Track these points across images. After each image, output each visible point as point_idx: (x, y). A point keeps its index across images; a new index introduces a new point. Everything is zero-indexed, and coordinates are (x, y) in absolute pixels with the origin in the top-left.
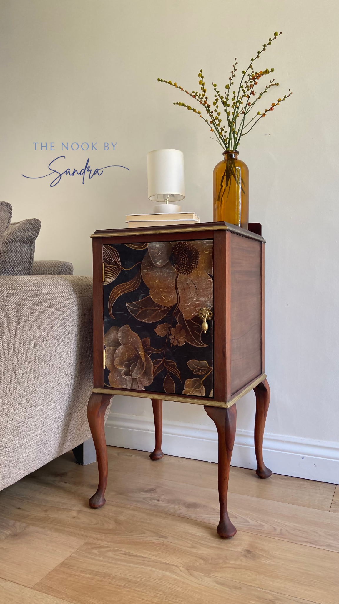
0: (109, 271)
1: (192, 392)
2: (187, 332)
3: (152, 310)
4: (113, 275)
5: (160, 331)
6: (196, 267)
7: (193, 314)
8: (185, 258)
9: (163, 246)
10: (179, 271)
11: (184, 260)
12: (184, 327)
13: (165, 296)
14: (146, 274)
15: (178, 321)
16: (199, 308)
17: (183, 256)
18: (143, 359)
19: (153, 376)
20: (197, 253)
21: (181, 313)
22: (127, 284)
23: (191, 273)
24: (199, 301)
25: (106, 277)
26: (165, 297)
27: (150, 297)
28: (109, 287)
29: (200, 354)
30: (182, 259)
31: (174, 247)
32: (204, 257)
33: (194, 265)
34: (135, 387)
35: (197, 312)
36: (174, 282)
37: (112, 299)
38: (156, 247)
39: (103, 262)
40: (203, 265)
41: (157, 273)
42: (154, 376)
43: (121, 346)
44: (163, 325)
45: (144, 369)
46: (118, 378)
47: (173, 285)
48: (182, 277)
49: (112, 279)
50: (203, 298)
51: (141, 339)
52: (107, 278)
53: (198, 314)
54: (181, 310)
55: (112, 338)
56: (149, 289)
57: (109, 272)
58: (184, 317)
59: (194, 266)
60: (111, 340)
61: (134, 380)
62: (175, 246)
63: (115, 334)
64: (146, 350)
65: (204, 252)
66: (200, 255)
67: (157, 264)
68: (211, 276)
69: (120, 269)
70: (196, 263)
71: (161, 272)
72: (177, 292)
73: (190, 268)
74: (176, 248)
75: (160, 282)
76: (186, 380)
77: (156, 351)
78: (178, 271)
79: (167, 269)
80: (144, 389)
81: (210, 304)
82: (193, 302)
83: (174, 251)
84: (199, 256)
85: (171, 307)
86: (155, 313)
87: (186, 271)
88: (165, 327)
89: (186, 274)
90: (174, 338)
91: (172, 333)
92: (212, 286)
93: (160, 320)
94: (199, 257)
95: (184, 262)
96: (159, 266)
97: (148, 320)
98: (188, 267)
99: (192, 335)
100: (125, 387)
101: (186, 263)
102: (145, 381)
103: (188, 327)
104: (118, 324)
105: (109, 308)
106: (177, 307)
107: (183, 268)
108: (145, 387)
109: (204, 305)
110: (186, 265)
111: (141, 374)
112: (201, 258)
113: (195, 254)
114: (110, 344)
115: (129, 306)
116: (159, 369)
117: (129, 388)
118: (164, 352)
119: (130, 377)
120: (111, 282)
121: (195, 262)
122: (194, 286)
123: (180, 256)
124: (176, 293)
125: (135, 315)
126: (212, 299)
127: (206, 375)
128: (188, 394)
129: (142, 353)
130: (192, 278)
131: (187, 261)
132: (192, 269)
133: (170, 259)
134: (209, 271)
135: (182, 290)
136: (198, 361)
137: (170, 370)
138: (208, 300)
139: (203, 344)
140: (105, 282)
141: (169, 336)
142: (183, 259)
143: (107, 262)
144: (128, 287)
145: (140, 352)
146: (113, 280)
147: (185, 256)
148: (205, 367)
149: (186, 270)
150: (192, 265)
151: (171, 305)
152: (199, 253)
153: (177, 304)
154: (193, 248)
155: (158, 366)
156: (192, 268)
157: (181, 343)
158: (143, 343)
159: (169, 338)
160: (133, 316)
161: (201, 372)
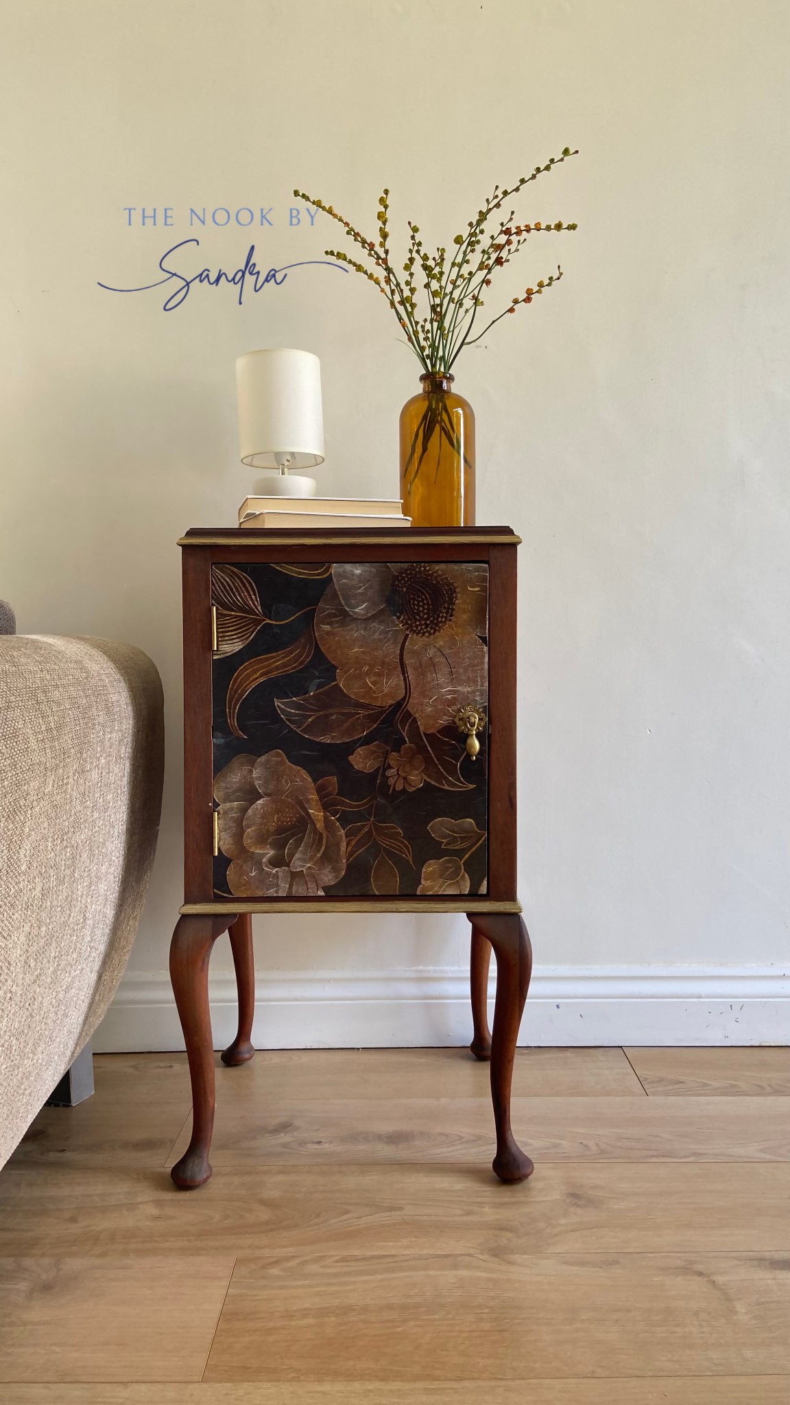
0: (230, 625)
1: (441, 887)
2: (428, 760)
3: (343, 714)
4: (240, 635)
5: (361, 761)
6: (450, 620)
7: (443, 721)
8: (423, 600)
9: (371, 571)
10: (410, 628)
11: (421, 604)
12: (422, 750)
13: (374, 683)
14: (328, 633)
15: (405, 736)
16: (455, 708)
17: (419, 597)
18: (320, 825)
19: (344, 861)
20: (452, 591)
21: (415, 720)
22: (279, 655)
23: (437, 633)
24: (455, 692)
25: (221, 641)
26: (374, 686)
27: (337, 685)
28: (228, 665)
29: (458, 806)
30: (416, 603)
31: (398, 576)
32: (468, 600)
33: (445, 615)
34: (299, 890)
35: (451, 716)
36: (398, 652)
37: (236, 691)
38: (353, 574)
39: (213, 605)
40: (465, 617)
41: (355, 632)
42: (347, 861)
43: (262, 799)
44: (371, 746)
45: (323, 848)
46: (253, 874)
47: (395, 658)
48: (416, 642)
49: (237, 644)
50: (466, 686)
51: (315, 781)
52: (224, 643)
53: (453, 720)
54: (415, 714)
55: (235, 782)
56: (336, 668)
57: (230, 627)
58: (422, 729)
59: (446, 618)
60: (235, 786)
61: (294, 876)
62: (401, 573)
63: (245, 773)
64: (327, 806)
65: (469, 588)
66: (459, 595)
67: (355, 613)
68: (483, 639)
69: (260, 622)
70: (450, 612)
71: (365, 629)
72: (404, 674)
73: (435, 621)
74: (403, 578)
75: (363, 653)
76: (426, 864)
77: (350, 805)
78: (407, 629)
79: (380, 623)
80: (321, 893)
81: (481, 700)
82: (443, 696)
83: (398, 584)
84: (456, 596)
85: (390, 706)
86: (351, 720)
87: (426, 628)
88: (375, 752)
89: (427, 634)
90: (398, 774)
91: (392, 763)
92: (486, 659)
93: (362, 735)
94: (457, 599)
95: (421, 609)
96: (360, 617)
97: (333, 738)
98: (431, 619)
99: (440, 767)
100: (271, 892)
101: (426, 611)
102: (324, 874)
103: (429, 749)
104: (252, 748)
105: (230, 713)
106: (404, 706)
107: (419, 621)
108: (324, 889)
109: (467, 701)
110: (426, 616)
111: (316, 859)
112: (461, 601)
113: (447, 593)
114: (231, 797)
115: (283, 707)
116: (359, 845)
117: (282, 893)
118: (372, 806)
119: (287, 868)
120: (234, 652)
121: (448, 609)
122: (444, 660)
123: (412, 596)
124: (401, 676)
125: (298, 728)
126: (485, 688)
127: (471, 849)
128: (430, 893)
129: (316, 813)
130: (441, 643)
131: (428, 607)
132: (440, 625)
133: (389, 601)
134: (479, 628)
135: (416, 669)
136: (453, 821)
137: (387, 845)
138: (475, 689)
139: (464, 784)
140: (217, 650)
141: (385, 770)
142: (419, 602)
143: (222, 604)
144: (279, 662)
145: (311, 811)
146: (241, 647)
147: (423, 597)
148: (468, 832)
149: (427, 626)
150: (441, 615)
151: (391, 702)
152: (457, 590)
153: (404, 699)
154: (442, 580)
155: (358, 838)
156: (441, 622)
157: (413, 784)
158: (320, 790)
159: (384, 774)
160: (295, 729)
161: (461, 844)
